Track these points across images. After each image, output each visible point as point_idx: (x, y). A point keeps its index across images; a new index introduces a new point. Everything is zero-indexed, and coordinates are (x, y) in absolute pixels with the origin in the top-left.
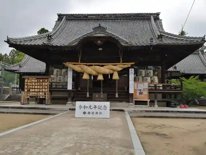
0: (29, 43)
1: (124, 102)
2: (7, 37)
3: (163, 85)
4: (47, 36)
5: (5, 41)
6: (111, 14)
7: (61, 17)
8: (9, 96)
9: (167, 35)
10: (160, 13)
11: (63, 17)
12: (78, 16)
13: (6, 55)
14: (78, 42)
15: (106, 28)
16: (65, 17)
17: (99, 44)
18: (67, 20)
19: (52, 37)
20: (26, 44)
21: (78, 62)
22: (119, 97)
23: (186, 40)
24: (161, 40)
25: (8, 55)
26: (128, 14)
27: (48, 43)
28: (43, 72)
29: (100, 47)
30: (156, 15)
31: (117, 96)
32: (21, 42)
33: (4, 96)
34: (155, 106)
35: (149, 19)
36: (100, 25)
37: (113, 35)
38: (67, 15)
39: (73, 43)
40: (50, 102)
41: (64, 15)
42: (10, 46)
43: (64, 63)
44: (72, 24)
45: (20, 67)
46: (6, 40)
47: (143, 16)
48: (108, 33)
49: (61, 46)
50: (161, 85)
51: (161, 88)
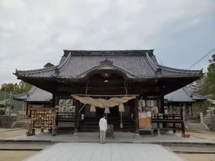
0: (37, 76)
1: (129, 132)
2: (16, 70)
3: (163, 115)
4: (54, 69)
5: (13, 74)
6: (111, 51)
7: (66, 52)
8: (16, 124)
9: (165, 69)
10: (154, 50)
11: (69, 53)
12: (82, 52)
13: (16, 84)
14: (86, 74)
15: (113, 61)
16: (70, 53)
17: (106, 77)
18: (72, 55)
19: (60, 70)
20: (34, 76)
21: (85, 94)
22: (123, 127)
23: (184, 73)
24: (161, 73)
25: (18, 84)
26: (125, 51)
27: (56, 76)
28: (48, 100)
29: (107, 79)
30: (150, 52)
31: (121, 126)
32: (29, 74)
33: (12, 123)
34: (158, 135)
35: (145, 55)
36: (107, 59)
37: (119, 68)
38: (72, 51)
39: (81, 76)
40: (56, 133)
41: (69, 51)
42: (18, 79)
43: (72, 95)
44: (77, 59)
45: (28, 96)
46: (15, 73)
47: (138, 53)
48: (115, 67)
49: (69, 79)
50: (162, 115)
51: (162, 118)
